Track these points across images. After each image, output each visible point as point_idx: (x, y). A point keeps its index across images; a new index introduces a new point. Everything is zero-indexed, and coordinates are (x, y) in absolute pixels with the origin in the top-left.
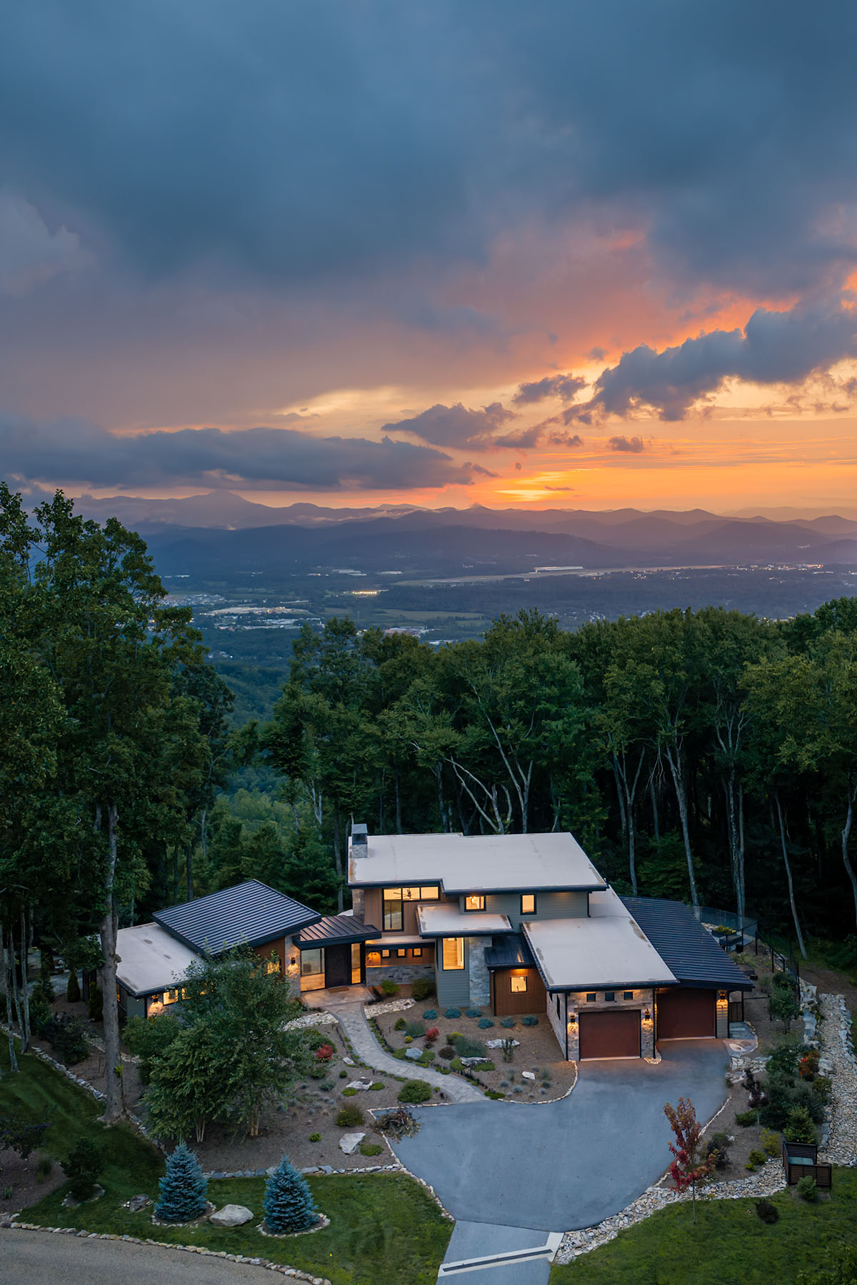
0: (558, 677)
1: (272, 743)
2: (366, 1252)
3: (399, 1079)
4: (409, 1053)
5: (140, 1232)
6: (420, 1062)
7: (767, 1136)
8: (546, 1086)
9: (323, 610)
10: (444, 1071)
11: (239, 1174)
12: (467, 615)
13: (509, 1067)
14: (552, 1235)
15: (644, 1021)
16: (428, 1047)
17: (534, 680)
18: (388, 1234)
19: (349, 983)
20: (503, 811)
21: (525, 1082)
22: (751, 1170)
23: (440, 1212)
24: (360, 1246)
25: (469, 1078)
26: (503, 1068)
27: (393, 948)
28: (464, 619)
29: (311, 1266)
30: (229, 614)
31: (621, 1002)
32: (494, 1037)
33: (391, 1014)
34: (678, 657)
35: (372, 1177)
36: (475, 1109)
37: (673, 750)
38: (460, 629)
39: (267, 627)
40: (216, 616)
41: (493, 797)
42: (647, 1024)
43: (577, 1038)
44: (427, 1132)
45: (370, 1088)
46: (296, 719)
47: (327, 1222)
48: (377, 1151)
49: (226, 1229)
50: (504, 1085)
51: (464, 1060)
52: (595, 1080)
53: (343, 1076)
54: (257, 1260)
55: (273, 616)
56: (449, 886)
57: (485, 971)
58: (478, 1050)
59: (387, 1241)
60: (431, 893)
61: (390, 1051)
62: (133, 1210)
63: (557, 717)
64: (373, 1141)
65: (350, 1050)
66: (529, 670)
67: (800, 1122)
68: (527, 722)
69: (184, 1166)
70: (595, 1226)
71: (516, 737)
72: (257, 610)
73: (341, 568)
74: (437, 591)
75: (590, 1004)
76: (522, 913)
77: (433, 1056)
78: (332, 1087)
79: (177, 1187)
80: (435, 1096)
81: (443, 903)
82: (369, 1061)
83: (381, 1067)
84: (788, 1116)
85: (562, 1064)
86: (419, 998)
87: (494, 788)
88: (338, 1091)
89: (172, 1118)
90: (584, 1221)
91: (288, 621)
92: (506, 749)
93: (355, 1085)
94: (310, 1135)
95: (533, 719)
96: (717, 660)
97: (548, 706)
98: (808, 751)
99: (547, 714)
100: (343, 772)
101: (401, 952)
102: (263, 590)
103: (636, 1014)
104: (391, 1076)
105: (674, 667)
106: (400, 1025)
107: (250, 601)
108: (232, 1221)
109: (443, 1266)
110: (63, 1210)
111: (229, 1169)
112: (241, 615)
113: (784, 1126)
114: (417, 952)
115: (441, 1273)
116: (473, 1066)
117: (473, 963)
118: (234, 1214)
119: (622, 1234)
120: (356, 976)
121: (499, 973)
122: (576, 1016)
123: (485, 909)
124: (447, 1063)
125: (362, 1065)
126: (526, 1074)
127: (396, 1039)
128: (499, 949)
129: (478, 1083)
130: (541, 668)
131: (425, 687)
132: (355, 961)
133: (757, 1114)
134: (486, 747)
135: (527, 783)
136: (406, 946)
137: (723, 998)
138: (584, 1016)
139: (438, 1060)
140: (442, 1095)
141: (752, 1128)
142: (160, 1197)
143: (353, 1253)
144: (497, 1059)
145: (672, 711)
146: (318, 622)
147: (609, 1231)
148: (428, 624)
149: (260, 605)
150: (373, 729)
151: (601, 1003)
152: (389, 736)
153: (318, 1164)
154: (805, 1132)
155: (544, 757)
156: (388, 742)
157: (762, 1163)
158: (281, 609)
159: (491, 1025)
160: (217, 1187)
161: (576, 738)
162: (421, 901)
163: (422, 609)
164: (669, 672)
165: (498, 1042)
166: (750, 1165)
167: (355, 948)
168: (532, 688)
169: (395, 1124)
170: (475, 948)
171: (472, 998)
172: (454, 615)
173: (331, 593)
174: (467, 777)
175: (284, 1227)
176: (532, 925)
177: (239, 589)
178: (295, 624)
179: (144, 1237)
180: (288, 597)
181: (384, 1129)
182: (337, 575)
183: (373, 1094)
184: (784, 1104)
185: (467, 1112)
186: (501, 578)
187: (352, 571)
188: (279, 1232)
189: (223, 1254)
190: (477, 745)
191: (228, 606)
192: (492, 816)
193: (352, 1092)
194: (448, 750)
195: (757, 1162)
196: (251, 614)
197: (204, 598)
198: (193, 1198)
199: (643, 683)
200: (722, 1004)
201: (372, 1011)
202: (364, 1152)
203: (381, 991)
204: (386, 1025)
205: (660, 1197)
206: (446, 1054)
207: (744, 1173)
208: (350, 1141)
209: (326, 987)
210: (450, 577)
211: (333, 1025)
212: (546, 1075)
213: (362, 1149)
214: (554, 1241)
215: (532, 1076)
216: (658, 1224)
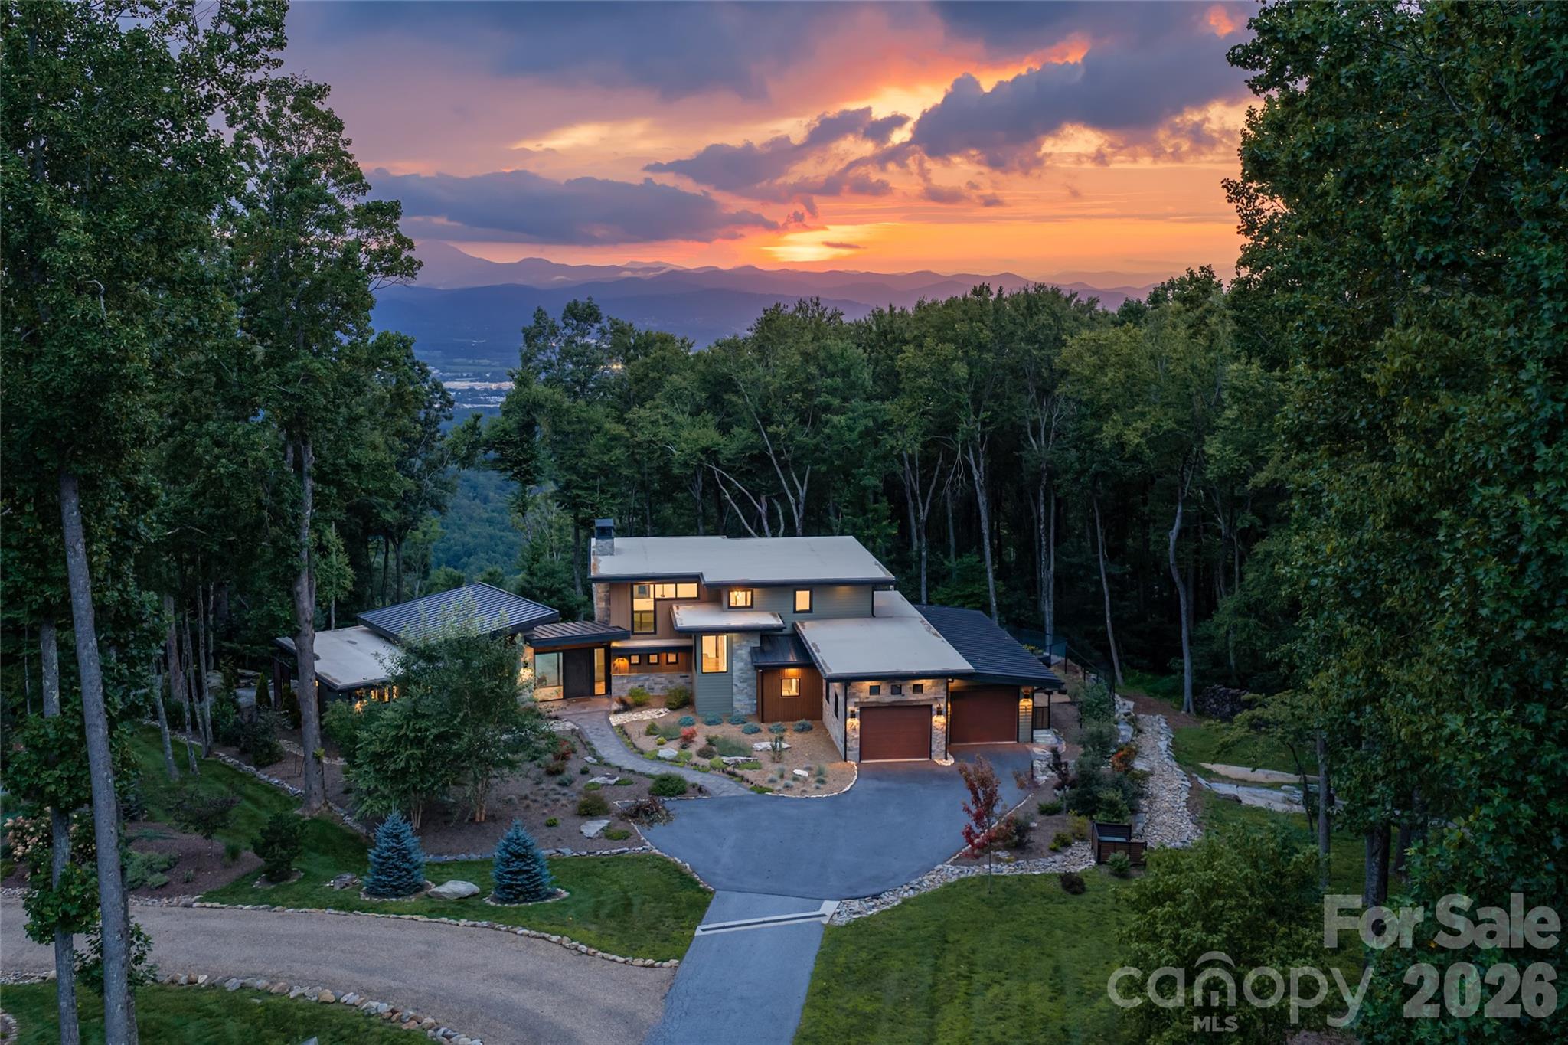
0: (841, 365)
1: (500, 442)
2: (611, 916)
3: (650, 776)
4: (662, 753)
5: (346, 906)
6: (673, 761)
7: (1073, 821)
8: (822, 782)
10: (704, 770)
11: (463, 856)
13: (777, 766)
14: (826, 902)
15: (935, 718)
16: (684, 747)
17: (812, 369)
18: (637, 901)
19: (592, 693)
21: (796, 778)
22: (1055, 851)
23: (698, 883)
24: (603, 912)
25: (733, 774)
26: (770, 766)
27: (644, 652)
29: (547, 928)
31: (909, 696)
32: (760, 740)
33: (641, 721)
34: (986, 335)
35: (618, 858)
36: (740, 802)
37: (976, 451)
41: (763, 510)
42: (939, 721)
43: (857, 736)
44: (679, 822)
45: (616, 783)
46: (528, 413)
47: (566, 894)
49: (451, 902)
50: (772, 781)
51: (725, 759)
52: (878, 779)
53: (584, 772)
54: (485, 923)
56: (708, 579)
57: (752, 674)
58: (742, 750)
59: (635, 909)
60: (689, 590)
61: (638, 753)
62: (337, 888)
63: (839, 412)
64: (621, 826)
65: (593, 752)
66: (807, 357)
67: (1112, 805)
68: (804, 422)
69: (397, 836)
70: (876, 896)
71: (790, 437)
75: (873, 698)
76: (795, 611)
77: (690, 756)
78: (572, 782)
79: (389, 858)
80: (691, 790)
81: (704, 602)
82: (616, 761)
83: (628, 766)
84: (1099, 800)
85: (840, 764)
86: (673, 708)
87: (763, 498)
88: (580, 784)
89: (384, 797)
90: (861, 892)
92: (778, 454)
93: (599, 780)
94: (545, 820)
95: (811, 417)
96: (1032, 339)
97: (830, 398)
98: (1136, 429)
99: (827, 408)
100: (585, 479)
101: (653, 659)
103: (926, 710)
104: (641, 774)
105: (981, 347)
106: (651, 730)
108: (455, 894)
109: (699, 927)
110: (255, 891)
111: (450, 853)
113: (1094, 812)
114: (672, 658)
115: (698, 932)
116: (736, 764)
117: (738, 665)
118: (457, 887)
120: (600, 688)
121: (766, 673)
122: (857, 710)
123: (751, 606)
124: (707, 762)
125: (607, 765)
126: (797, 772)
127: (647, 743)
128: (767, 648)
129: (741, 778)
130: (822, 354)
131: (684, 384)
132: (599, 674)
133: (1065, 804)
134: (755, 452)
135: (802, 493)
136: (657, 650)
137: (1026, 697)
138: (866, 711)
139: (696, 759)
140: (700, 790)
141: (1057, 816)
142: (369, 870)
143: (597, 916)
144: (764, 758)
145: (977, 401)
147: (891, 900)
150: (619, 429)
151: (886, 696)
152: (640, 437)
153: (555, 847)
154: (1117, 816)
155: (824, 461)
156: (639, 445)
157: (1067, 845)
159: (758, 731)
160: (437, 869)
161: (861, 435)
162: (677, 599)
164: (974, 353)
165: (767, 745)
166: (1054, 846)
167: (599, 655)
168: (810, 378)
169: (646, 813)
170: (741, 647)
171: (736, 705)
174: (732, 487)
175: (516, 897)
176: (807, 624)
179: (351, 911)
181: (633, 817)
183: (621, 789)
184: (1095, 789)
185: (726, 805)
188: (510, 901)
189: (445, 919)
190: (743, 450)
193: (594, 787)
194: (710, 453)
195: (1063, 844)
198: (408, 871)
199: (945, 364)
200: (1025, 704)
201: (619, 720)
202: (608, 837)
203: (630, 700)
204: (635, 731)
205: (950, 873)
206: (702, 754)
207: (1047, 852)
208: (593, 828)
209: (565, 697)
211: (573, 730)
212: (820, 773)
213: (607, 834)
214: (829, 907)
215: (805, 773)
216: (949, 893)
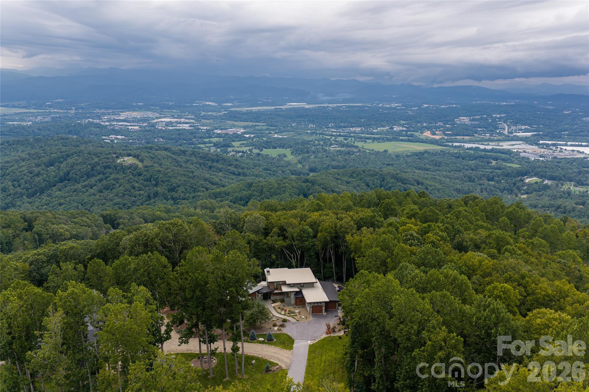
0: (307, 232)
2: (283, 343)
3: (281, 318)
4: (282, 313)
6: (284, 315)
7: (341, 326)
8: (306, 319)
9: (201, 121)
11: (260, 333)
12: (260, 124)
13: (300, 315)
16: (285, 312)
19: (267, 299)
20: (294, 259)
23: (292, 338)
25: (293, 318)
26: (298, 315)
28: (258, 126)
30: (161, 122)
31: (319, 304)
32: (296, 310)
33: (277, 305)
34: (333, 231)
35: (280, 334)
36: (295, 323)
37: (331, 249)
38: (257, 130)
39: (178, 128)
40: (156, 122)
41: (292, 256)
42: (324, 308)
43: (311, 310)
44: (287, 327)
45: (277, 319)
47: (276, 340)
48: (280, 330)
49: (261, 341)
50: (299, 318)
51: (292, 314)
52: (315, 317)
53: (272, 317)
54: (267, 345)
55: (180, 123)
58: (294, 313)
59: (285, 342)
61: (278, 313)
62: (245, 339)
63: (307, 241)
64: (279, 328)
65: (271, 313)
69: (253, 333)
70: (315, 339)
71: (298, 245)
72: (173, 120)
73: (207, 101)
74: (248, 113)
75: (314, 305)
76: (301, 287)
78: (270, 319)
79: (253, 335)
80: (288, 321)
81: (286, 285)
83: (277, 316)
85: (309, 315)
86: (281, 302)
87: (292, 254)
90: (313, 339)
91: (186, 125)
92: (295, 246)
93: (274, 319)
94: (269, 327)
95: (301, 241)
97: (305, 238)
102: (175, 111)
103: (322, 307)
106: (279, 308)
107: (170, 116)
109: (294, 345)
111: (258, 333)
112: (167, 122)
114: (281, 293)
116: (294, 316)
118: (261, 339)
119: (319, 341)
120: (269, 298)
121: (297, 298)
122: (311, 307)
123: (294, 287)
124: (289, 315)
125: (274, 315)
127: (279, 310)
128: (297, 294)
129: (295, 318)
131: (276, 230)
132: (269, 295)
133: (341, 323)
134: (291, 245)
135: (299, 253)
136: (279, 293)
137: (337, 303)
138: (313, 307)
139: (287, 314)
141: (339, 325)
142: (250, 337)
143: (280, 343)
144: (297, 314)
145: (331, 242)
146: (199, 126)
147: (317, 340)
148: (244, 127)
149: (175, 118)
150: (265, 241)
151: (316, 305)
153: (272, 332)
155: (303, 248)
156: (269, 244)
158: (183, 120)
159: (296, 307)
160: (257, 335)
161: (311, 246)
162: (281, 284)
163: (241, 121)
166: (338, 330)
167: (269, 293)
169: (282, 325)
170: (293, 294)
171: (292, 302)
172: (254, 124)
173: (203, 113)
174: (286, 251)
176: (303, 289)
177: (164, 110)
178: (190, 126)
179: (249, 343)
180: (186, 114)
182: (205, 104)
183: (278, 321)
185: (293, 323)
186: (273, 108)
187: (212, 103)
188: (269, 341)
189: (262, 344)
190: (288, 245)
191: (161, 118)
192: (292, 259)
193: (273, 320)
194: (282, 246)
195: (340, 330)
196: (171, 122)
197: (151, 114)
201: (273, 305)
203: (274, 301)
204: (276, 308)
205: (325, 336)
206: (289, 313)
207: (337, 332)
208: (276, 328)
209: (264, 300)
210: (252, 107)
211: (267, 308)
212: (306, 317)
213: (278, 330)
214: (309, 342)
215: (303, 317)
216: (324, 339)
